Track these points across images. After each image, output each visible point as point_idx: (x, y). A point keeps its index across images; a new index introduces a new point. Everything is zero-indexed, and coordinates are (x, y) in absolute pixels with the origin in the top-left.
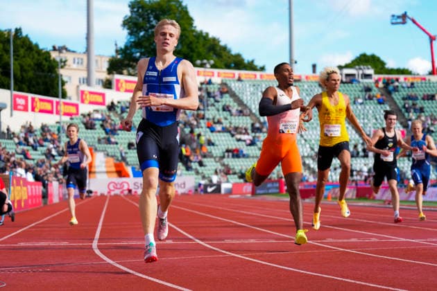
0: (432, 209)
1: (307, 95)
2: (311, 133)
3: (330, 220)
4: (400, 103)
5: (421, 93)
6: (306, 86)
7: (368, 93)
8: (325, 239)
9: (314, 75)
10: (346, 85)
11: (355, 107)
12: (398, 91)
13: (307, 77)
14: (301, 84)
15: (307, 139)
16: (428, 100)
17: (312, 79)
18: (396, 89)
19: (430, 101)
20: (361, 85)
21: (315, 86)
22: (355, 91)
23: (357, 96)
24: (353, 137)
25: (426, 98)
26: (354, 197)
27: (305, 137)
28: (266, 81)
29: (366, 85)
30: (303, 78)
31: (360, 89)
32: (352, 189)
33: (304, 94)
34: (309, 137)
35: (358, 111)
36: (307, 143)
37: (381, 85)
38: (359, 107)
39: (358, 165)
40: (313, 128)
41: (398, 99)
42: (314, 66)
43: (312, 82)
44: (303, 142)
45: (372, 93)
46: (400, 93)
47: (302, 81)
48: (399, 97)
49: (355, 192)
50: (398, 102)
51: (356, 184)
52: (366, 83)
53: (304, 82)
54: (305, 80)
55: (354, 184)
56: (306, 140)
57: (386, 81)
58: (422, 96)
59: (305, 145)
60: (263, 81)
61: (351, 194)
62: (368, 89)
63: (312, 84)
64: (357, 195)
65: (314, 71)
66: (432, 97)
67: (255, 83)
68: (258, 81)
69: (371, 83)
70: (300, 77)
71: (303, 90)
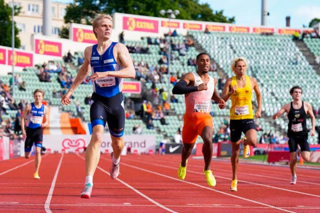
1: (279, 50)
2: (283, 91)
6: (279, 41)
8: (295, 206)
9: (287, 28)
13: (280, 31)
14: (273, 38)
15: (279, 98)
17: (285, 32)
21: (289, 41)
27: (277, 95)
28: (236, 34)
30: (276, 31)
33: (277, 49)
34: (281, 95)
36: (278, 102)
40: (285, 86)
42: (288, 19)
43: (285, 36)
44: (274, 100)
47: (275, 34)
53: (277, 36)
54: (278, 34)
56: (277, 99)
59: (277, 104)
60: (231, 33)
63: (285, 38)
65: (288, 24)
67: (223, 36)
68: (227, 33)
70: (272, 30)
71: (276, 45)
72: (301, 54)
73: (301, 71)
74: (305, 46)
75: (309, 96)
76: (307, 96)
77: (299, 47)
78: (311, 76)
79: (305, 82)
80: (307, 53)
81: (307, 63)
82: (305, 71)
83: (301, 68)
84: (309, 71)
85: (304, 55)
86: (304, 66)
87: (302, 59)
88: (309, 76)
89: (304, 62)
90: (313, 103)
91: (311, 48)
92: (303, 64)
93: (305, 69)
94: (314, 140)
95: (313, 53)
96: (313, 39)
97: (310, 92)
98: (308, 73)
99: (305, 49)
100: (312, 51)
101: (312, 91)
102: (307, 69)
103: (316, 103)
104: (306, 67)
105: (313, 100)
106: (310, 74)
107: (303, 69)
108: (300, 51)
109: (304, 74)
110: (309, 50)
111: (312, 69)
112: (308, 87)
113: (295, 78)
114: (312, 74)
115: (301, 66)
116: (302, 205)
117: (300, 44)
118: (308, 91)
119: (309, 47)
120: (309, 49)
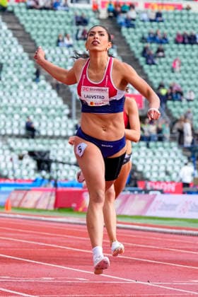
0: (184, 231)
3: (8, 244)
4: (138, 48)
5: (173, 32)
7: (81, 28)
10: (44, 12)
11: (59, 52)
12: (133, 26)
16: (184, 43)
18: (130, 23)
19: (188, 46)
20: (71, 13)
22: (60, 23)
23: (62, 33)
24: (53, 103)
25: (181, 40)
26: (51, 208)
29: (79, 14)
31: (69, 20)
32: (49, 193)
35: (63, 60)
37: (104, 14)
38: (66, 52)
39: (61, 152)
41: (133, 41)
45: (88, 28)
46: (138, 30)
48: (135, 37)
49: (53, 198)
50: (132, 44)
51: (56, 185)
52: (80, 10)
55: (51, 186)
57: (113, 7)
58: (175, 36)
61: (46, 202)
62: (82, 21)
64: (56, 205)
66: (191, 40)
69: (87, 10)
72: (10, 34)
73: (9, 61)
74: (18, 22)
75: (23, 102)
76: (19, 101)
77: (8, 23)
78: (25, 71)
79: (16, 80)
80: (20, 34)
81: (21, 49)
82: (16, 62)
83: (9, 57)
84: (23, 62)
85: (14, 35)
86: (14, 54)
87: (12, 43)
88: (22, 70)
89: (16, 47)
90: (29, 113)
91: (27, 25)
92: (14, 50)
93: (17, 58)
94: (29, 172)
95: (29, 33)
96: (30, 11)
97: (24, 95)
98: (21, 66)
99: (17, 26)
100: (28, 30)
101: (28, 95)
102: (20, 58)
103: (33, 114)
104: (18, 54)
105: (29, 109)
106: (25, 66)
107: (13, 58)
108: (9, 29)
109: (15, 66)
110: (23, 28)
111: (27, 58)
112: (21, 87)
113: (14, 73)
114: (28, 66)
115: (10, 54)
116: (9, 276)
117: (9, 18)
118: (21, 94)
119: (23, 22)
120: (23, 26)
